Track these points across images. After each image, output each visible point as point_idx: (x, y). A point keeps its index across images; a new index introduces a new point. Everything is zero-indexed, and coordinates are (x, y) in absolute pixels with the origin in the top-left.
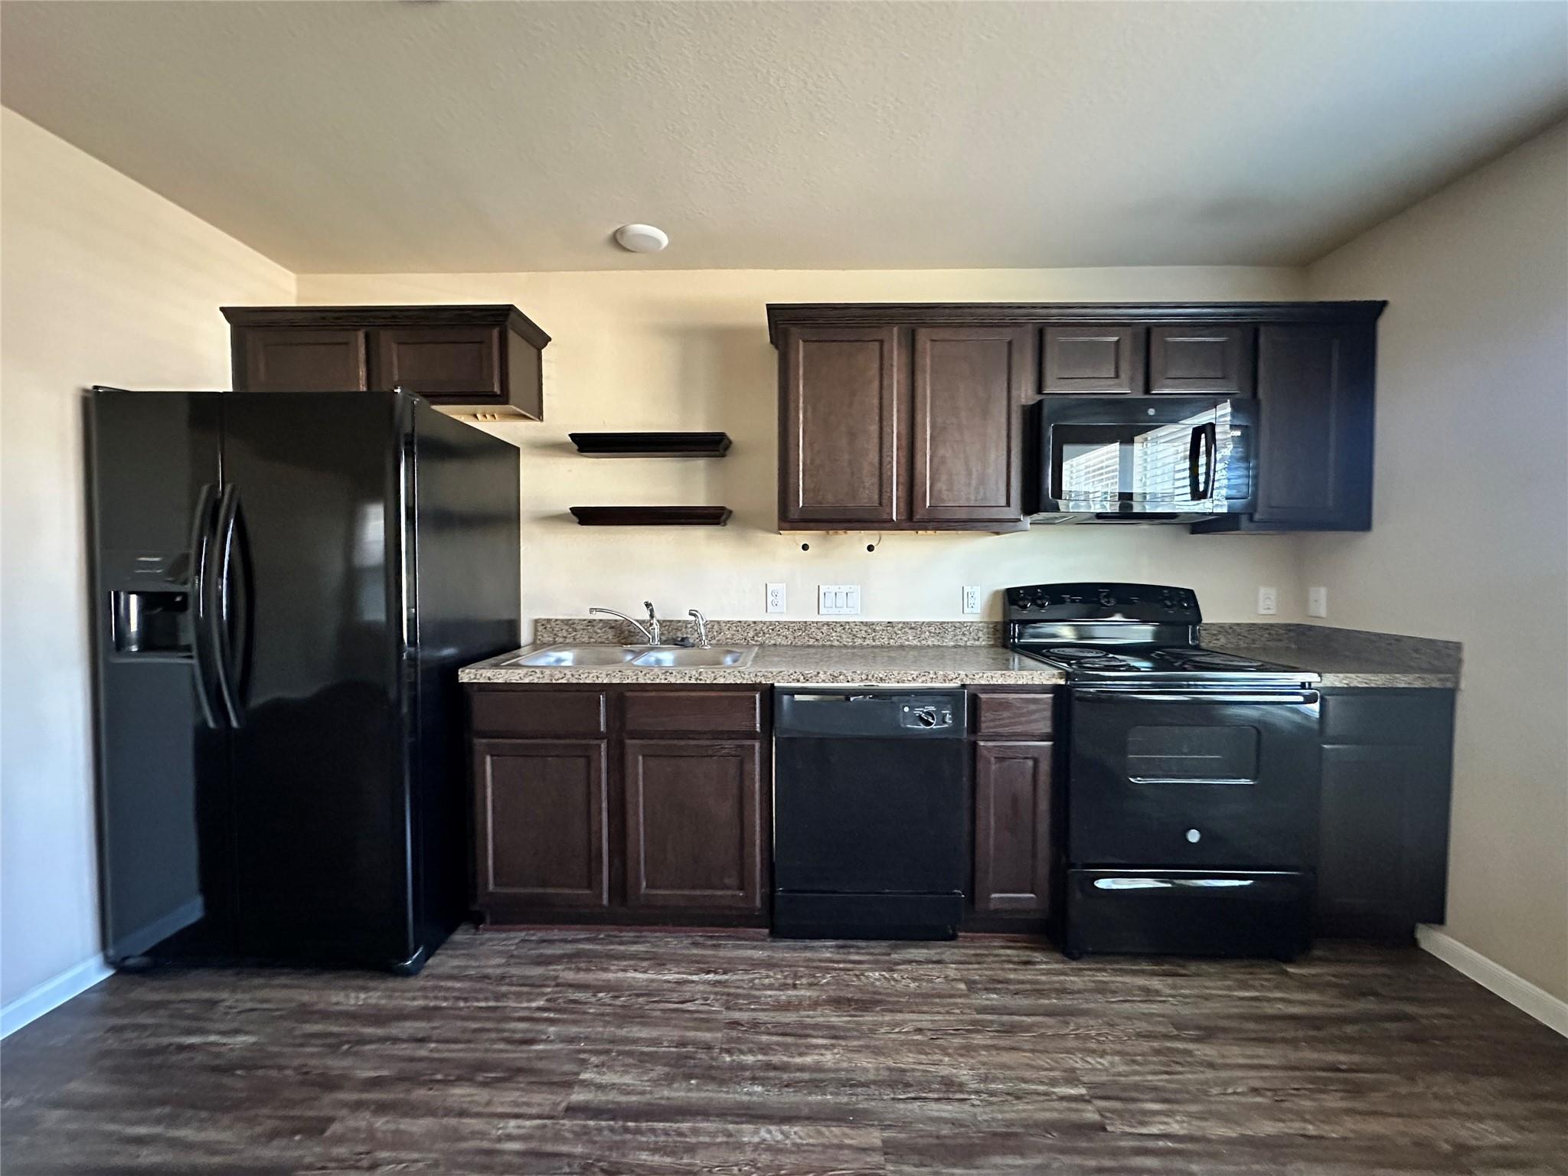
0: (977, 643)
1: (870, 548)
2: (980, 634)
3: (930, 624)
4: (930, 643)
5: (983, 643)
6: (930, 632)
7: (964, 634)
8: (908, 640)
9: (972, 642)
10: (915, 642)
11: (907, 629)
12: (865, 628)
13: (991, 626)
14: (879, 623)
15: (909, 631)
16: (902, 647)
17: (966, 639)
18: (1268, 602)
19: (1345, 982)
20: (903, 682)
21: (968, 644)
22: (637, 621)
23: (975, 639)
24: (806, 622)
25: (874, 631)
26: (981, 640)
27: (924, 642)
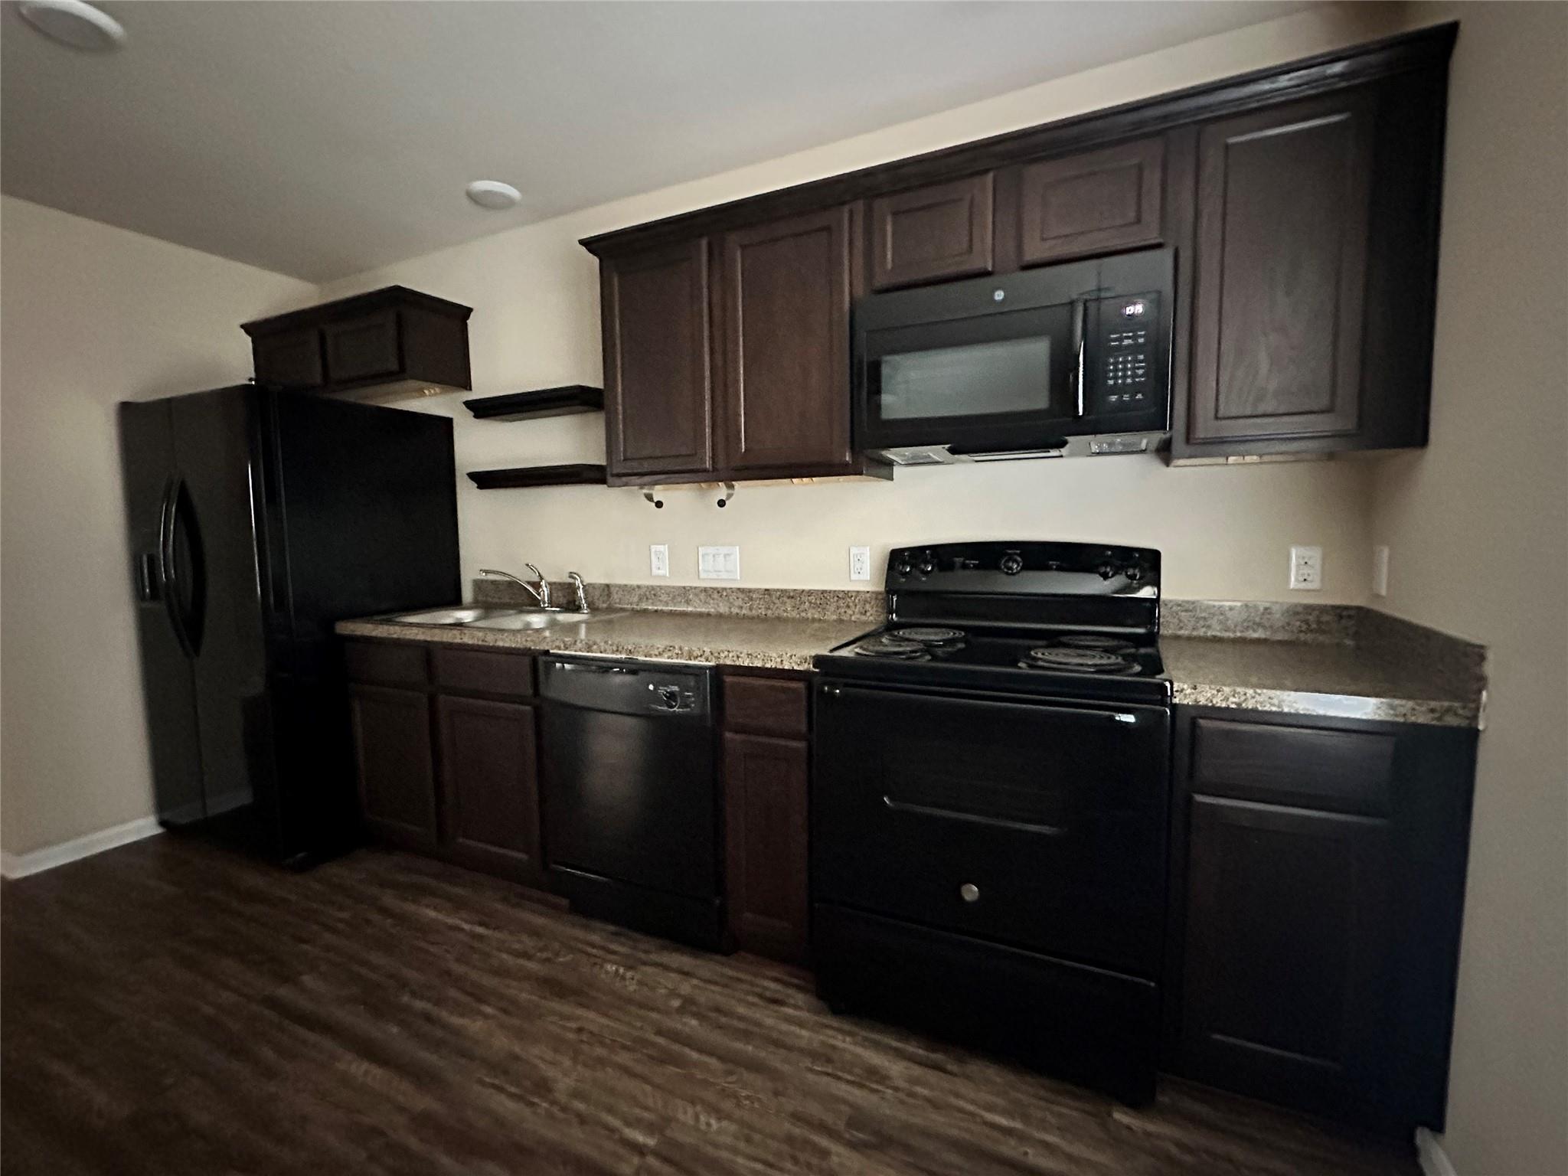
0: (864, 618)
1: (722, 503)
2: (868, 607)
3: (810, 593)
4: (810, 615)
5: (871, 618)
6: (810, 603)
7: (848, 607)
8: (785, 611)
9: (858, 616)
10: (794, 614)
11: (785, 599)
12: (741, 596)
13: (880, 597)
14: (757, 591)
15: (788, 601)
16: (779, 618)
17: (850, 612)
18: (1306, 570)
19: (1188, 1158)
20: (650, 656)
21: (853, 618)
22: (529, 583)
23: (861, 613)
24: (684, 588)
25: (751, 599)
26: (868, 614)
27: (803, 614)
